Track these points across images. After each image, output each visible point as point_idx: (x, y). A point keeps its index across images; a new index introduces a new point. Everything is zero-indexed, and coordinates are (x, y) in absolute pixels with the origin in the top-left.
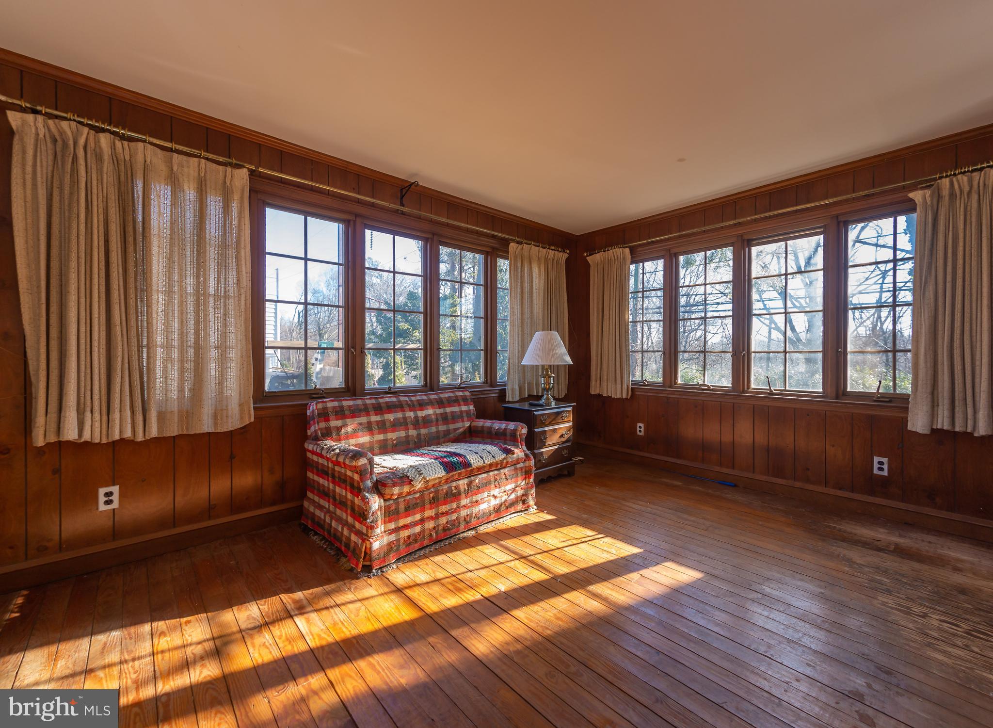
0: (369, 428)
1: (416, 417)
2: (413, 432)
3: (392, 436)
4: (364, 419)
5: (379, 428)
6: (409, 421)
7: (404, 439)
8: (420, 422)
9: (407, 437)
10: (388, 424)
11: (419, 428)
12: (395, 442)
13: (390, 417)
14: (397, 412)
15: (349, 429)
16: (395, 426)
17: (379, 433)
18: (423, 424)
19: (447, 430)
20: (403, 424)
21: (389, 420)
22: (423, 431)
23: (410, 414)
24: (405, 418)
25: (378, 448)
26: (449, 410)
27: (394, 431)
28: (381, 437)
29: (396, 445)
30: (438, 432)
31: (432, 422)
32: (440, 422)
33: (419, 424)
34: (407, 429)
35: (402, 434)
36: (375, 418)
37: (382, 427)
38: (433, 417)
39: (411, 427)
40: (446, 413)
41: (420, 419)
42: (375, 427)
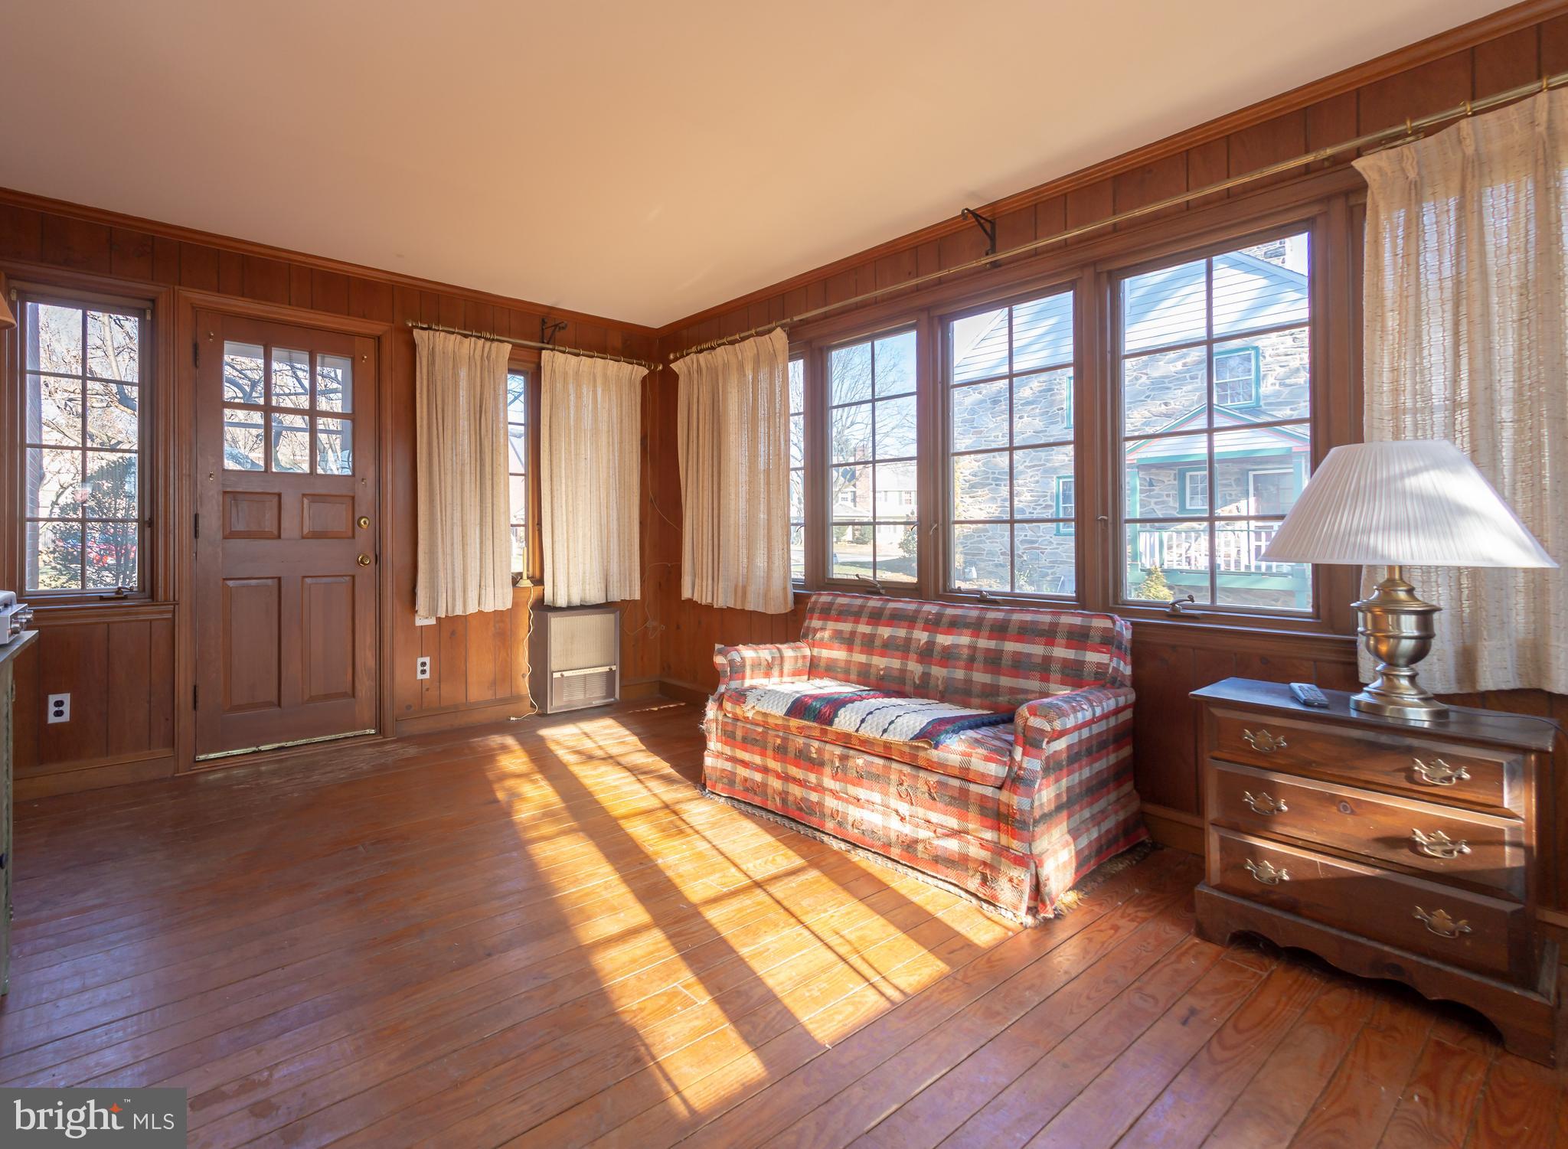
0: (848, 641)
1: (931, 644)
2: (915, 668)
3: (880, 662)
4: (846, 627)
5: (862, 645)
6: (913, 646)
7: (896, 674)
8: (935, 653)
9: (903, 671)
10: (878, 643)
11: (930, 663)
12: (882, 673)
13: (885, 632)
14: (899, 627)
15: (827, 634)
16: (888, 647)
17: (862, 652)
18: (939, 658)
19: (992, 686)
20: (903, 648)
21: (881, 636)
22: (937, 671)
23: (922, 636)
24: (908, 640)
25: (856, 673)
26: (1010, 646)
27: (883, 655)
28: (862, 658)
29: (882, 678)
30: (968, 681)
31: (958, 659)
32: (979, 664)
33: (931, 656)
34: (905, 657)
35: (896, 664)
36: (864, 628)
37: (869, 644)
38: (966, 651)
39: (913, 656)
40: (1002, 651)
41: (937, 649)
42: (858, 641)
